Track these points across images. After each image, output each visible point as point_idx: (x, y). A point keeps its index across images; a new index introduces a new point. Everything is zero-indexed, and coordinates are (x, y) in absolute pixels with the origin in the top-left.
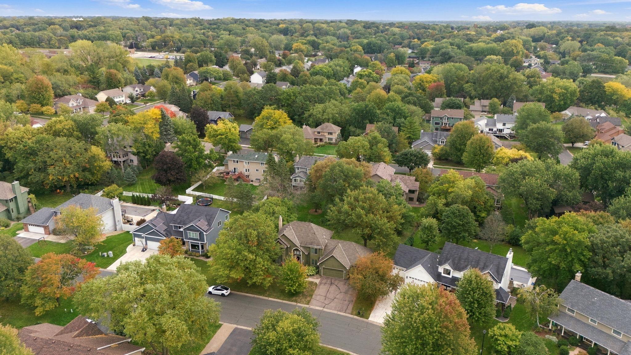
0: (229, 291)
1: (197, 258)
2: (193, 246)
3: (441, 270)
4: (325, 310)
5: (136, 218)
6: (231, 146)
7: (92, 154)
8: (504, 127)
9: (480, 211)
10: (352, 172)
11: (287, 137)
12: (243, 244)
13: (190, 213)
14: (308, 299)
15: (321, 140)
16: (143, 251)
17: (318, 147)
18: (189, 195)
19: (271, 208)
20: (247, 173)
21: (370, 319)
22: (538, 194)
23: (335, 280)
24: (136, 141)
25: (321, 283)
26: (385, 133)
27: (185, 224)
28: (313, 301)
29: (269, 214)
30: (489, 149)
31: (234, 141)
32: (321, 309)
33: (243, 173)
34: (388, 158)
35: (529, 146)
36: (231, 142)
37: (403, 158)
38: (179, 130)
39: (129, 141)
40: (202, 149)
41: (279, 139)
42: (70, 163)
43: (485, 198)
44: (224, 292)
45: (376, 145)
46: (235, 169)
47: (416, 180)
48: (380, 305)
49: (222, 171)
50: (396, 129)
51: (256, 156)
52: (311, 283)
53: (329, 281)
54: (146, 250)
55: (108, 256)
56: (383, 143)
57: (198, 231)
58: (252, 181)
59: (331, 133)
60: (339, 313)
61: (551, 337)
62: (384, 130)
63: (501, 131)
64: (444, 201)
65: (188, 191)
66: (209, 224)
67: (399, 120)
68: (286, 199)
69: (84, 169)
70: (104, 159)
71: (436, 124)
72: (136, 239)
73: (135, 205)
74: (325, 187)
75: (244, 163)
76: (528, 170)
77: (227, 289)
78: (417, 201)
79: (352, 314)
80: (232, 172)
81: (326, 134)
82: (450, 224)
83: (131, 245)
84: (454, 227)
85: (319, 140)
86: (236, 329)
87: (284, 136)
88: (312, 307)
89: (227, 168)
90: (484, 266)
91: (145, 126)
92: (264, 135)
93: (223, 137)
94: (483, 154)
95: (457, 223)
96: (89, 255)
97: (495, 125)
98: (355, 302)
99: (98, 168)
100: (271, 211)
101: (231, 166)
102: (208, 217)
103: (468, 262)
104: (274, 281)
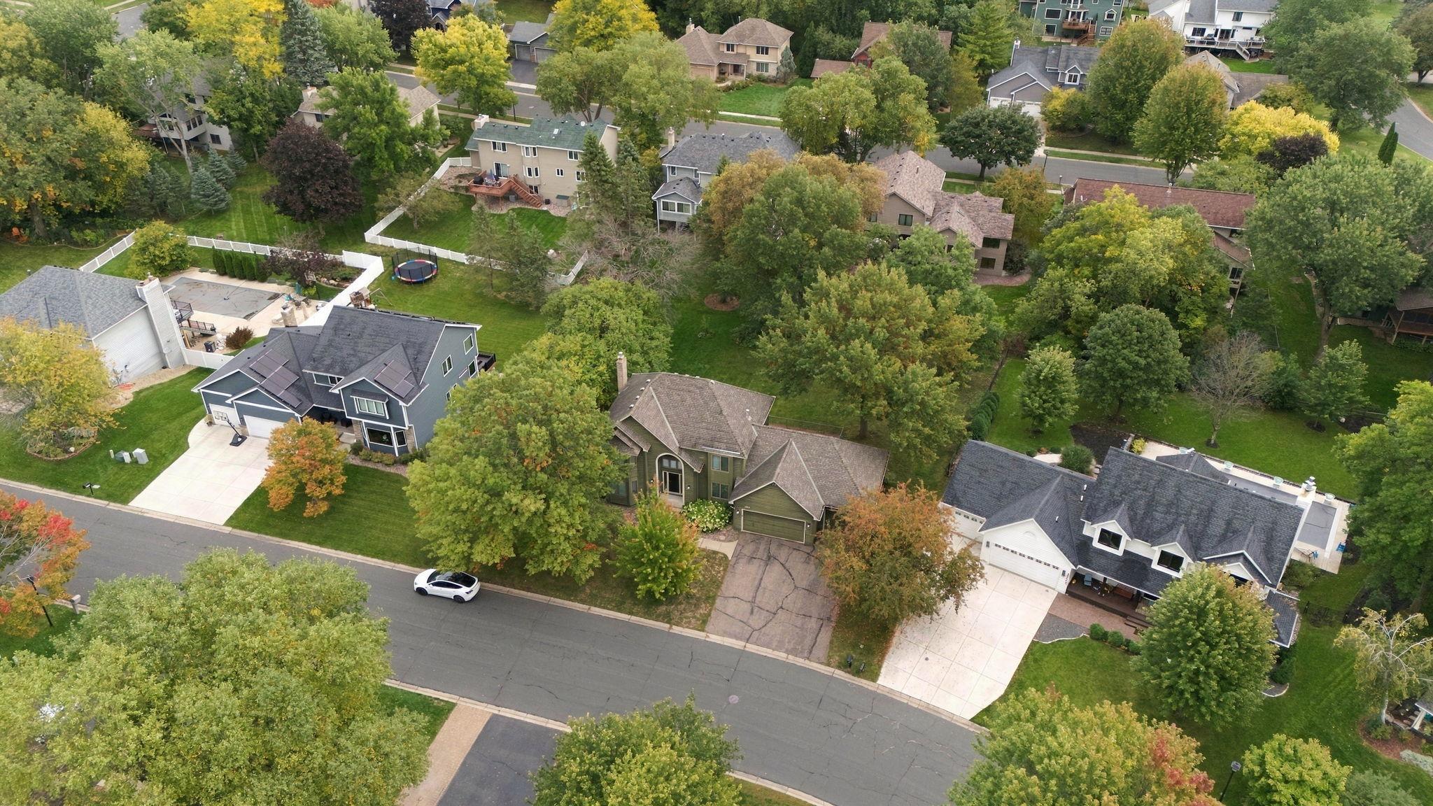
0: (476, 587)
1: (388, 470)
2: (376, 434)
3: (1092, 531)
4: (751, 648)
5: (226, 325)
6: (487, 94)
7: (86, 129)
8: (1237, 24)
9: (1187, 312)
10: (829, 204)
11: (638, 72)
12: (506, 465)
13: (361, 336)
14: (702, 611)
15: (737, 69)
16: (235, 443)
17: (728, 89)
18: (375, 251)
19: (596, 314)
20: (532, 181)
21: (881, 681)
22: (1372, 269)
23: (781, 545)
24: (216, 83)
25: (737, 555)
26: (917, 57)
27: (346, 372)
28: (716, 620)
29: (591, 331)
30: (1216, 110)
31: (493, 80)
32: (738, 644)
33: (521, 179)
34: (928, 136)
35: (1313, 90)
36: (487, 82)
37: (968, 134)
38: (337, 46)
39: (196, 85)
40: (402, 115)
41: (619, 78)
42: (27, 159)
43: (1207, 274)
44: (463, 591)
45: (894, 96)
46: (498, 166)
47: (1006, 208)
48: (908, 629)
49: (464, 171)
50: (943, 39)
51: (556, 131)
52: (711, 555)
53: (762, 553)
54: (244, 438)
55: (135, 461)
56: (915, 91)
57: (383, 397)
58: (548, 202)
59: (763, 50)
60: (792, 659)
61: (1420, 757)
62: (914, 44)
63: (1226, 34)
64: (1089, 286)
65: (373, 235)
66: (416, 373)
67: (953, 8)
68: (638, 283)
69: (72, 174)
70: (126, 139)
71: (1053, 14)
72: (214, 408)
73: (226, 281)
74: (751, 248)
75: (523, 153)
76: (1345, 194)
77: (469, 582)
78: (1005, 268)
79: (829, 665)
80: (490, 176)
81: (752, 53)
82: (1110, 365)
83: (202, 423)
84: (1121, 374)
85: (730, 69)
86: (495, 719)
87: (633, 68)
88: (714, 638)
89: (477, 161)
90: (1226, 530)
91: (237, 38)
92: (575, 65)
93: (462, 68)
94: (1196, 126)
95: (1129, 362)
96: (80, 456)
97: (1211, 18)
98: (838, 622)
99: (112, 167)
100: (597, 322)
101: (488, 159)
102: (410, 351)
103: (1179, 515)
104: (604, 564)
